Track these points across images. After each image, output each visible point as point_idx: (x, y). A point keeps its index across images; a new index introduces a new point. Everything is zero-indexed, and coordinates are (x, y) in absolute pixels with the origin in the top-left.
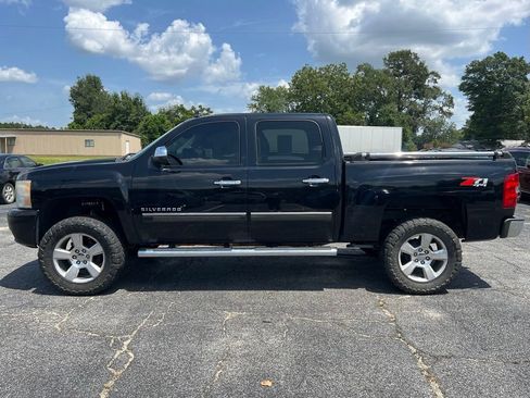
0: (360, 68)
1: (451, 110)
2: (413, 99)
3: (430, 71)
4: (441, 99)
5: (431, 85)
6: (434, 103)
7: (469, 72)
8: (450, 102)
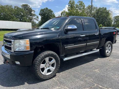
0: (15, 7)
1: (38, 19)
2: (29, 16)
3: (33, 10)
4: (36, 16)
5: (33, 13)
6: (34, 17)
7: (41, 11)
8: (38, 17)
